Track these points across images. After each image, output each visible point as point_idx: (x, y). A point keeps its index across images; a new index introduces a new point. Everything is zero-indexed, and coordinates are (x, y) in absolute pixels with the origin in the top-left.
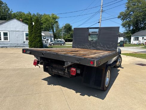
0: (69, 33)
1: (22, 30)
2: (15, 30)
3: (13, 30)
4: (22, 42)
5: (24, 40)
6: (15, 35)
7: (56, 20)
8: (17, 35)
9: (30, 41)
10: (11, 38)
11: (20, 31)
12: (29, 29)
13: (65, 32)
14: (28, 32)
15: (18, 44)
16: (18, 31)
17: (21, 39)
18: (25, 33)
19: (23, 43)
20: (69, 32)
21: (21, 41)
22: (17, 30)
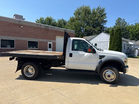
1: (106, 41)
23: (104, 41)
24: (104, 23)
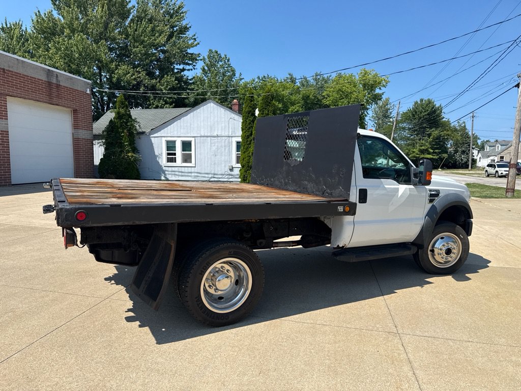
0: (429, 135)
1: (226, 134)
2: (209, 134)
3: (206, 134)
4: (227, 169)
5: (230, 162)
6: (209, 146)
7: (377, 91)
8: (214, 148)
9: (243, 166)
10: (198, 156)
11: (223, 135)
12: (242, 130)
13: (412, 130)
14: (240, 139)
15: (214, 174)
16: (218, 136)
17: (223, 158)
18: (235, 140)
19: (229, 171)
20: (428, 131)
21: (223, 165)
22: (215, 134)
23: (219, 134)
24: (189, 64)
